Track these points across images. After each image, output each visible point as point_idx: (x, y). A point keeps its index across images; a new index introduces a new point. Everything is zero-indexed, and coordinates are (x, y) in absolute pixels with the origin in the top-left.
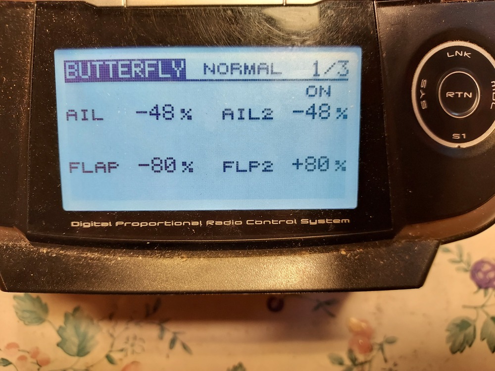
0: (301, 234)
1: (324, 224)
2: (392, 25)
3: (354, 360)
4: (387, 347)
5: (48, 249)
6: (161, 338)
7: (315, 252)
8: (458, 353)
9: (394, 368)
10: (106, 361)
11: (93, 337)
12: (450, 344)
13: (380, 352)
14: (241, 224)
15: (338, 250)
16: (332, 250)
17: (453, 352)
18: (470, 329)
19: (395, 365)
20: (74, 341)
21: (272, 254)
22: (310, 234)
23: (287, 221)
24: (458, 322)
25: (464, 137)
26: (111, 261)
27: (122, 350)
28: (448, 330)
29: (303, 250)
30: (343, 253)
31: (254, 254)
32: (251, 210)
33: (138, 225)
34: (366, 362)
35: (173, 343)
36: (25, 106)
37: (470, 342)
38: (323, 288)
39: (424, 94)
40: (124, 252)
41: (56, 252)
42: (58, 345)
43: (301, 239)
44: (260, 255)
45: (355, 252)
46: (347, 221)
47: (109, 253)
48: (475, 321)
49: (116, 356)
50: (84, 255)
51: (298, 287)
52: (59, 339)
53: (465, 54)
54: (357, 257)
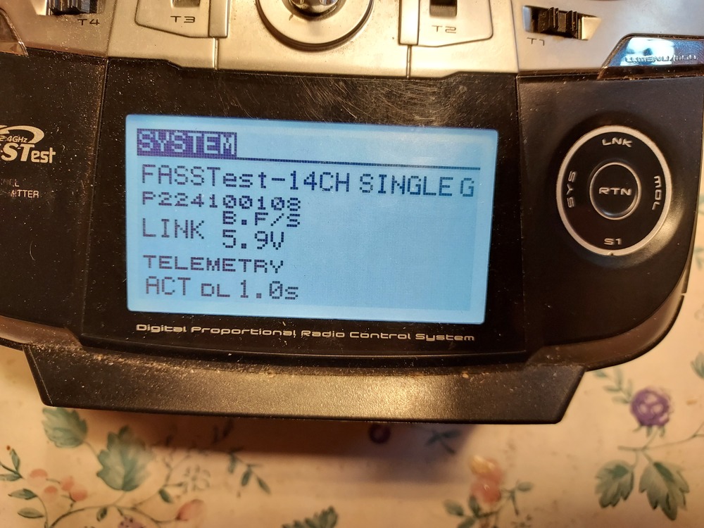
0: (415, 352)
1: (443, 341)
2: (537, 105)
3: (476, 510)
4: (519, 495)
5: (104, 355)
6: (231, 471)
7: (431, 374)
8: (610, 507)
9: (528, 523)
10: (159, 498)
11: (143, 467)
12: (600, 495)
13: (511, 502)
14: (344, 336)
15: (459, 373)
16: (452, 373)
17: (604, 505)
18: (627, 478)
19: (529, 518)
20: (118, 470)
21: (378, 373)
22: (426, 352)
23: (399, 335)
24: (612, 467)
25: (619, 243)
26: (183, 374)
27: (180, 485)
28: (598, 477)
29: (416, 371)
30: (466, 376)
31: (357, 373)
32: (355, 321)
33: (219, 332)
34: (491, 514)
35: (246, 478)
36: (87, 181)
37: (625, 494)
38: (439, 418)
39: (571, 189)
40: (199, 364)
41: (114, 360)
42: (98, 474)
43: (415, 358)
44: (365, 374)
45: (480, 376)
46: (471, 338)
47: (180, 364)
48: (633, 467)
49: (172, 492)
50: (149, 365)
51: (408, 416)
52: (99, 467)
53: (626, 142)
54: (481, 382)
